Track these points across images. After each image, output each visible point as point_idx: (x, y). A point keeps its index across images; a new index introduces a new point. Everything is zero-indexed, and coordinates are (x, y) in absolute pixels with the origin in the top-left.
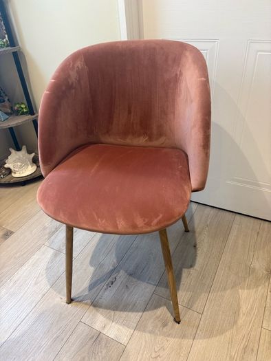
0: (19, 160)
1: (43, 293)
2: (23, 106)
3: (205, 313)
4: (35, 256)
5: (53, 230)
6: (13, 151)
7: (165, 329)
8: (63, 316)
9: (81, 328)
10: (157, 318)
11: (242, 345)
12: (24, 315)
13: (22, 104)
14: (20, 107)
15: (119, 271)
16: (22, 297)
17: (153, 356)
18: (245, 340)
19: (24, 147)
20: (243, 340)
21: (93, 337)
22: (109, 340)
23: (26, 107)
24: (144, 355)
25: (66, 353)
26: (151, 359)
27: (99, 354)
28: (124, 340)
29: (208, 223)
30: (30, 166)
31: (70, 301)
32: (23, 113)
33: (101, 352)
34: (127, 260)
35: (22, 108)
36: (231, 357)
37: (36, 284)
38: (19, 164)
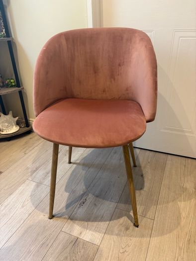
0: (7, 121)
1: (30, 212)
2: (12, 81)
3: (156, 219)
4: (21, 188)
5: (35, 169)
6: (2, 115)
7: (128, 232)
8: (47, 228)
9: (62, 236)
10: (121, 224)
11: (187, 239)
12: (15, 229)
13: (12, 79)
14: (10, 82)
15: (88, 194)
16: (12, 216)
17: (121, 251)
18: (188, 235)
19: (11, 112)
20: (186, 235)
21: (72, 241)
22: (85, 243)
23: (14, 82)
24: (114, 252)
25: (51, 254)
26: (120, 254)
27: (79, 253)
28: (97, 242)
29: (149, 160)
30: (14, 127)
31: (52, 217)
32: (12, 86)
33: (80, 252)
34: (93, 187)
35: (12, 83)
36: (179, 248)
37: (23, 207)
38: (6, 124)
